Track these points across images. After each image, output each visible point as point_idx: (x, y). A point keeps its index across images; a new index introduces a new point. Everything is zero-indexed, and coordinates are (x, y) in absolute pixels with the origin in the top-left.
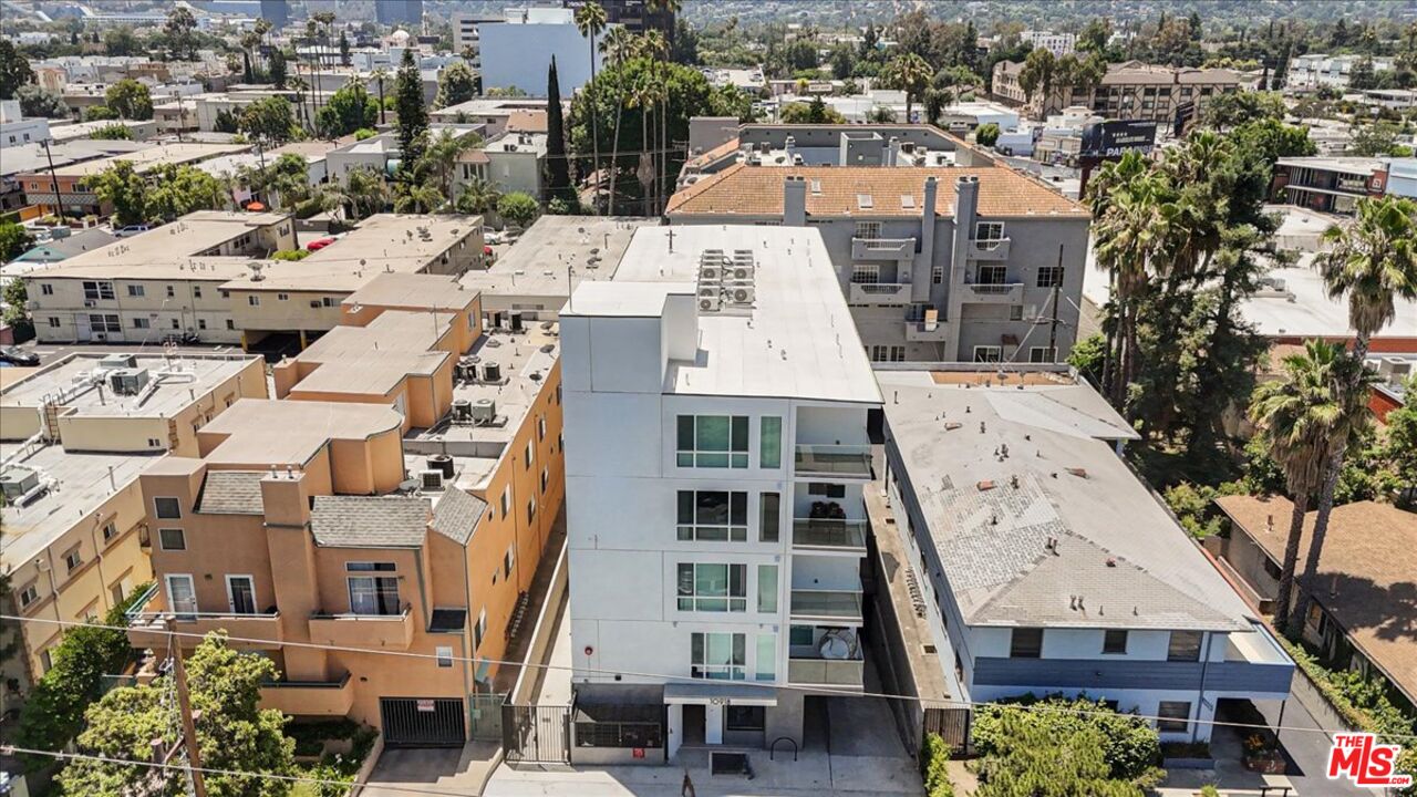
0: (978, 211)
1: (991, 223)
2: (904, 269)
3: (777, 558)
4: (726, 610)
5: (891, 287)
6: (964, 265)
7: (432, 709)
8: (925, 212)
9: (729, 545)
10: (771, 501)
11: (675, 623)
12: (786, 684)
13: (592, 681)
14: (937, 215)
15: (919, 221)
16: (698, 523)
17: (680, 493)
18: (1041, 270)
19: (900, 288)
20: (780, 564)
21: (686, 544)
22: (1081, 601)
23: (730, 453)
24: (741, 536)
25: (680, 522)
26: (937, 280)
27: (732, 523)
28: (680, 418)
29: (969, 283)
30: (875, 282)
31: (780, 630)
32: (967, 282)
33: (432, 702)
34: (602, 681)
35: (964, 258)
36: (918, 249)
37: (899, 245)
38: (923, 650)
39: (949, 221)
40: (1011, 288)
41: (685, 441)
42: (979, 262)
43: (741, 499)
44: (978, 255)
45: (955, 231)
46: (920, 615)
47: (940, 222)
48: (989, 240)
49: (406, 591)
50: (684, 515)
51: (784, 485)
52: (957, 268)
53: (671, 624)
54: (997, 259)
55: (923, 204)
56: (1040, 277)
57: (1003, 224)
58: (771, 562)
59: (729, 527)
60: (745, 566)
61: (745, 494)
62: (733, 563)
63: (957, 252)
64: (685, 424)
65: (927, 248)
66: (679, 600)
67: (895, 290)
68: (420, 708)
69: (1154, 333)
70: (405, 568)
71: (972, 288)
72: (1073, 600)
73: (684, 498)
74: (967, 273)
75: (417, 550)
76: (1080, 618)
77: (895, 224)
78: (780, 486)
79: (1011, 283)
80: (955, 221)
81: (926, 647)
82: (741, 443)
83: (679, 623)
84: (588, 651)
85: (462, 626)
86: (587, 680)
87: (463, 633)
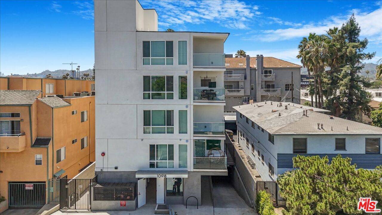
0: (264, 66)
1: (268, 70)
2: (241, 84)
3: (187, 106)
4: (165, 133)
5: (237, 90)
6: (261, 83)
7: (32, 188)
8: (247, 67)
9: (166, 101)
10: (183, 80)
11: (142, 140)
12: (192, 170)
13: (105, 170)
14: (250, 67)
15: (245, 69)
16: (152, 91)
17: (144, 77)
18: (286, 85)
19: (240, 90)
20: (188, 109)
21: (147, 101)
22: (322, 125)
23: (165, 58)
24: (171, 97)
25: (144, 91)
26: (252, 89)
27: (167, 91)
28: (144, 42)
29: (263, 88)
30: (232, 88)
31: (189, 142)
32: (262, 88)
33: (32, 184)
34: (109, 170)
35: (260, 80)
36: (245, 78)
37: (239, 76)
38: (255, 177)
39: (255, 69)
40: (277, 90)
41: (146, 53)
42: (265, 81)
43: (170, 79)
44: (265, 79)
45: (257, 72)
46: (253, 168)
47: (252, 69)
48: (268, 74)
49: (24, 127)
50: (146, 87)
51: (189, 72)
52: (258, 84)
53: (141, 140)
54: (271, 80)
55: (246, 65)
56: (286, 87)
57: (272, 70)
58: (184, 108)
59: (166, 92)
60: (173, 111)
61: (172, 77)
62: (167, 110)
63: (258, 77)
64: (146, 45)
65: (248, 78)
66: (144, 128)
67: (239, 91)
68: (27, 188)
69: (329, 80)
70: (24, 116)
71: (264, 90)
72: (318, 125)
73: (146, 79)
74: (262, 85)
75: (30, 106)
76: (323, 132)
77: (237, 70)
78: (187, 72)
79: (277, 88)
80: (257, 69)
81: (256, 176)
82: (170, 53)
83: (144, 140)
84: (103, 154)
85: (48, 145)
86: (102, 170)
87: (48, 148)
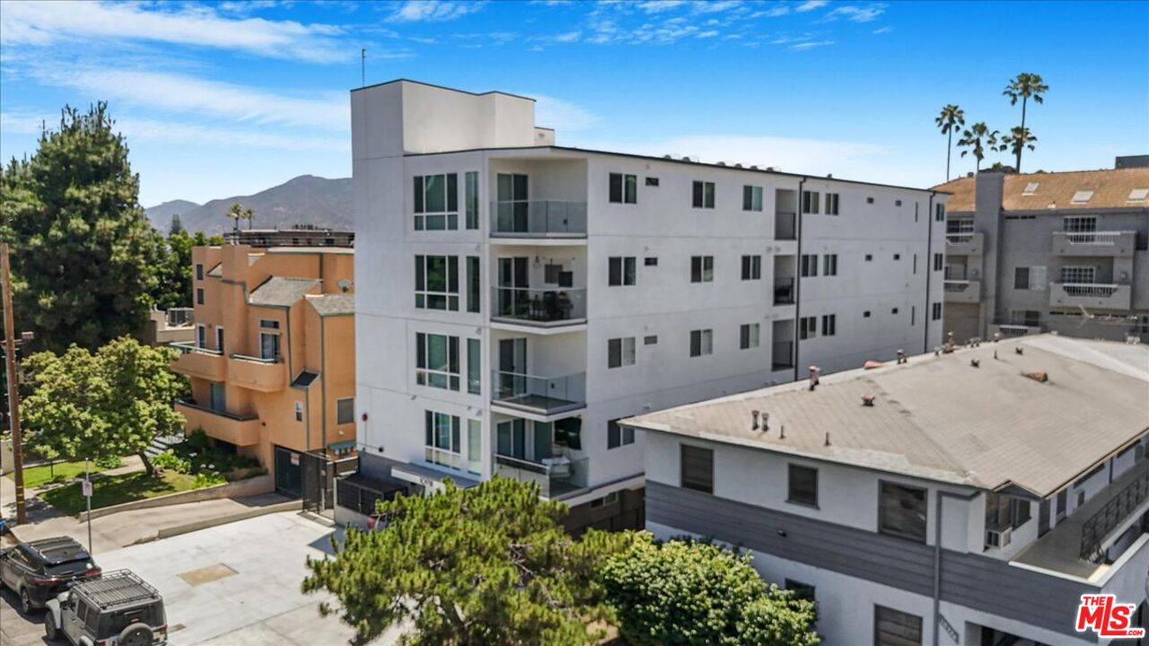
2: (1121, 266)
3: (479, 331)
4: (447, 388)
7: (297, 463)
9: (448, 314)
11: (414, 397)
13: (368, 450)
16: (428, 290)
17: (416, 257)
19: (1115, 289)
20: (482, 338)
21: (420, 312)
22: (766, 419)
23: (446, 213)
25: (417, 288)
27: (450, 291)
28: (415, 179)
30: (1091, 282)
31: (483, 415)
33: (298, 456)
34: (373, 452)
51: (482, 247)
53: (411, 397)
59: (447, 294)
60: (457, 338)
61: (457, 258)
62: (450, 334)
66: (417, 371)
68: (293, 461)
70: (283, 326)
72: (756, 416)
75: (288, 308)
78: (479, 249)
83: (417, 398)
84: (365, 417)
85: (308, 384)
86: (364, 449)
87: (307, 391)
